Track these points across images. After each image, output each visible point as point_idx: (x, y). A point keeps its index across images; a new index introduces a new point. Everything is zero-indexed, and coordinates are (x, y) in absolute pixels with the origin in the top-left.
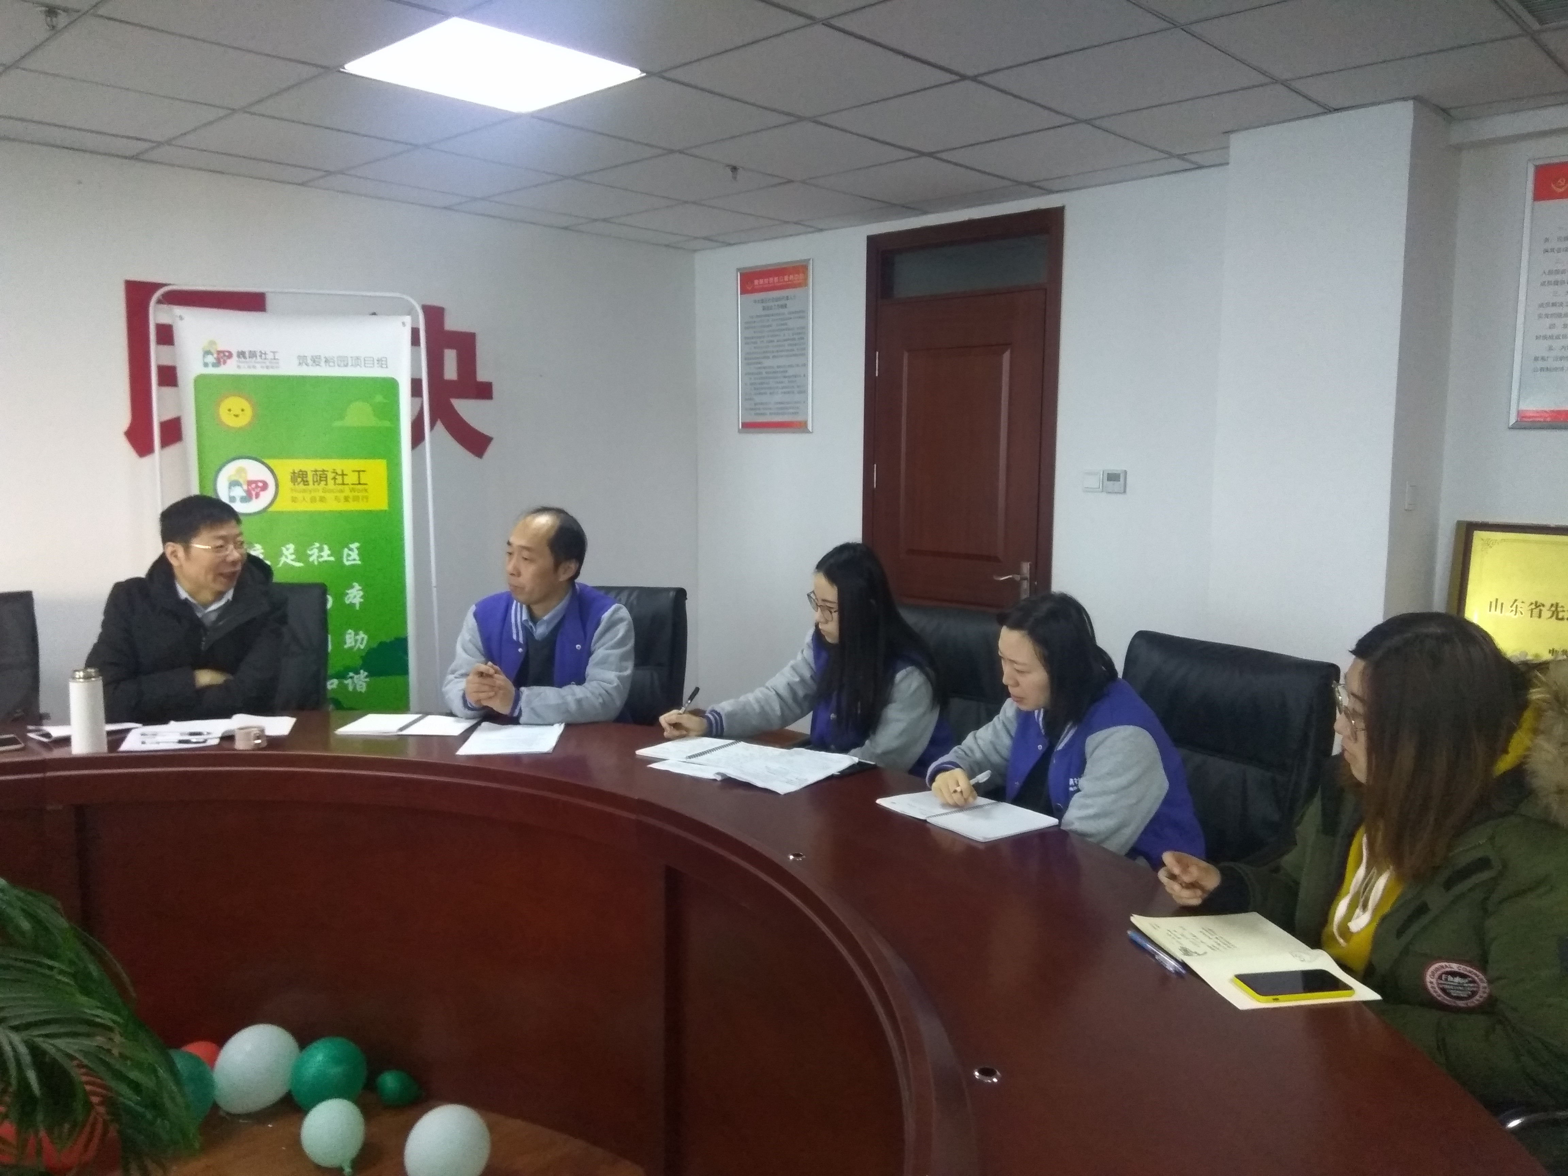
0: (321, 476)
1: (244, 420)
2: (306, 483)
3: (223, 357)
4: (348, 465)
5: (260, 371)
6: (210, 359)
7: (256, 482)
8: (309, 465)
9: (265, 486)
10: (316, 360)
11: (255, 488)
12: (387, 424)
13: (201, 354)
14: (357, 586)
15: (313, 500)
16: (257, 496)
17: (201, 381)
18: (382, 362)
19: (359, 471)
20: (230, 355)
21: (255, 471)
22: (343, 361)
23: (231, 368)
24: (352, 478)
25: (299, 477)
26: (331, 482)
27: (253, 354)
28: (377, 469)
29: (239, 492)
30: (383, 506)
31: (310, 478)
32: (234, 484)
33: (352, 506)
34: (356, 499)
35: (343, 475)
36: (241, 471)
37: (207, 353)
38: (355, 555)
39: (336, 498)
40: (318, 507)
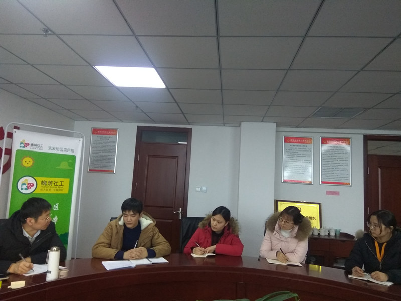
0: (50, 183)
1: (30, 164)
2: (45, 184)
3: (26, 145)
5: (36, 150)
6: (22, 145)
7: (30, 184)
8: (47, 179)
9: (33, 185)
10: (54, 149)
11: (30, 185)
12: (71, 168)
13: (19, 143)
14: (56, 217)
15: (47, 190)
16: (30, 188)
17: (18, 151)
18: (72, 151)
19: (62, 182)
20: (29, 145)
21: (30, 180)
22: (61, 149)
23: (28, 149)
24: (59, 184)
25: (44, 183)
26: (53, 185)
27: (35, 145)
28: (66, 181)
29: (24, 187)
30: (67, 192)
31: (47, 183)
32: (23, 184)
33: (58, 192)
34: (60, 190)
35: (57, 182)
36: (26, 180)
37: (22, 143)
38: (57, 207)
39: (54, 190)
40: (48, 192)
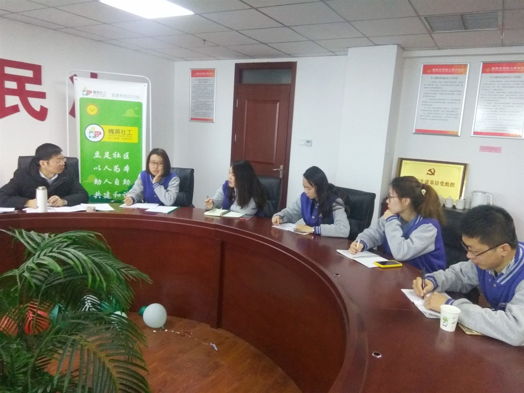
0: (118, 131)
1: (95, 112)
2: (113, 133)
3: (89, 92)
4: (126, 128)
5: (100, 97)
6: (85, 93)
7: (98, 132)
8: (114, 128)
9: (100, 134)
10: (117, 95)
11: (97, 134)
12: (138, 116)
13: (82, 91)
14: (127, 166)
15: (115, 138)
16: (98, 136)
17: (81, 99)
18: (138, 97)
19: (129, 130)
20: (91, 92)
21: (97, 128)
22: (126, 96)
23: (91, 96)
24: (127, 132)
25: (111, 131)
26: (121, 133)
27: (98, 92)
28: (134, 130)
29: (92, 135)
30: (137, 142)
31: (114, 132)
32: (91, 132)
33: (126, 141)
34: (128, 139)
35: (124, 131)
36: (93, 128)
37: (84, 91)
38: (127, 156)
39: (122, 139)
40: (117, 141)
